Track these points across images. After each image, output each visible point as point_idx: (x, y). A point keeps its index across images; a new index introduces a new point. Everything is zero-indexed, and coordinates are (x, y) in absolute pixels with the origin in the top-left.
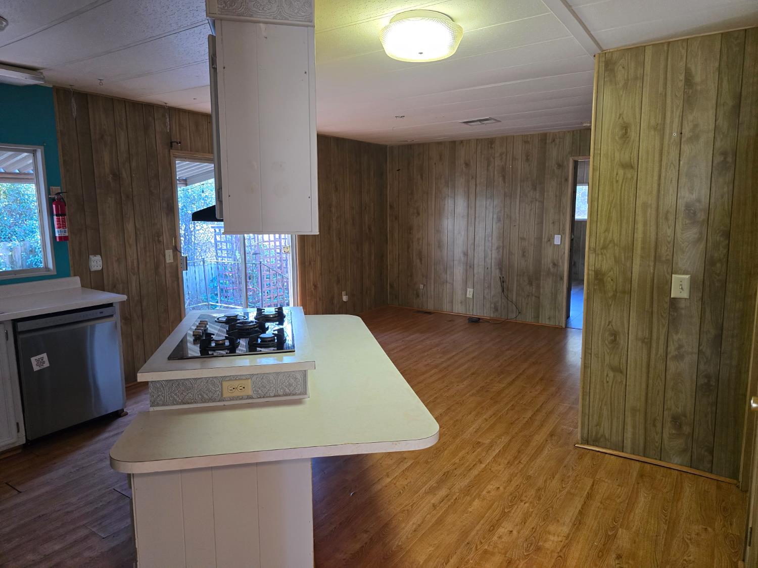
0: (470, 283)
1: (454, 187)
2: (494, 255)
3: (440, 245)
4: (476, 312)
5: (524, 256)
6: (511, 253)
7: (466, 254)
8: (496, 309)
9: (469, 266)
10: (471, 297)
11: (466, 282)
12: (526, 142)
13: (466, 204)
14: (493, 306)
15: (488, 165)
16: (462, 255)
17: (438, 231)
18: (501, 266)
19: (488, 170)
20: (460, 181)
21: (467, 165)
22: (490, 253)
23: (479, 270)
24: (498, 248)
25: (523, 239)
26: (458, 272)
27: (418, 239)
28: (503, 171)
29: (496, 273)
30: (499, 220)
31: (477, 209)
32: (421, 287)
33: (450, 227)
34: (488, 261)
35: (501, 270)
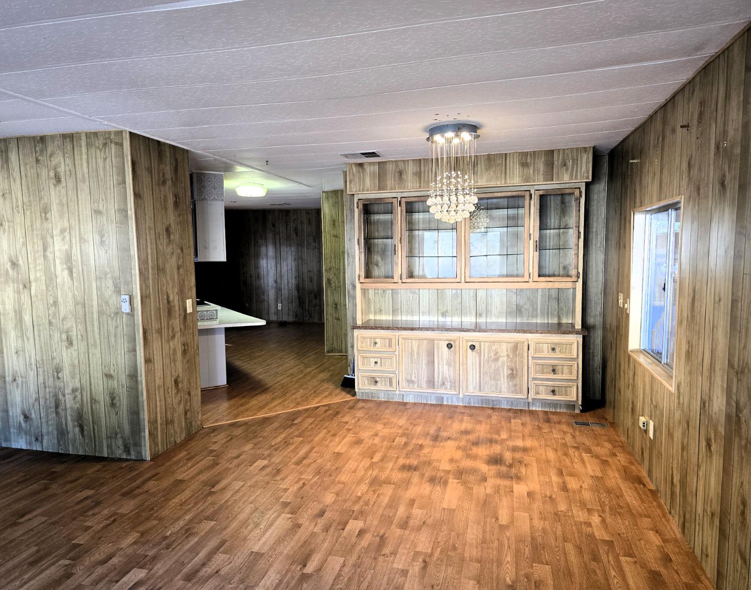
0: (279, 301)
1: (266, 239)
2: (293, 282)
3: (258, 277)
4: (285, 319)
5: (311, 281)
6: (303, 280)
7: (276, 282)
8: (296, 316)
9: (278, 290)
10: (280, 309)
11: (277, 300)
12: (308, 213)
13: (274, 250)
14: (294, 314)
15: (287, 227)
16: (273, 283)
17: (257, 267)
18: (298, 288)
19: (287, 229)
20: (270, 236)
21: (274, 225)
22: (291, 280)
23: (285, 292)
24: (296, 277)
25: (310, 271)
26: (272, 294)
27: (244, 273)
28: (296, 230)
29: (295, 293)
30: (295, 260)
31: (282, 253)
32: (247, 305)
33: (265, 265)
34: (290, 285)
35: (298, 291)
